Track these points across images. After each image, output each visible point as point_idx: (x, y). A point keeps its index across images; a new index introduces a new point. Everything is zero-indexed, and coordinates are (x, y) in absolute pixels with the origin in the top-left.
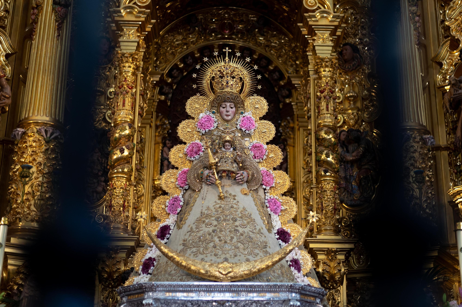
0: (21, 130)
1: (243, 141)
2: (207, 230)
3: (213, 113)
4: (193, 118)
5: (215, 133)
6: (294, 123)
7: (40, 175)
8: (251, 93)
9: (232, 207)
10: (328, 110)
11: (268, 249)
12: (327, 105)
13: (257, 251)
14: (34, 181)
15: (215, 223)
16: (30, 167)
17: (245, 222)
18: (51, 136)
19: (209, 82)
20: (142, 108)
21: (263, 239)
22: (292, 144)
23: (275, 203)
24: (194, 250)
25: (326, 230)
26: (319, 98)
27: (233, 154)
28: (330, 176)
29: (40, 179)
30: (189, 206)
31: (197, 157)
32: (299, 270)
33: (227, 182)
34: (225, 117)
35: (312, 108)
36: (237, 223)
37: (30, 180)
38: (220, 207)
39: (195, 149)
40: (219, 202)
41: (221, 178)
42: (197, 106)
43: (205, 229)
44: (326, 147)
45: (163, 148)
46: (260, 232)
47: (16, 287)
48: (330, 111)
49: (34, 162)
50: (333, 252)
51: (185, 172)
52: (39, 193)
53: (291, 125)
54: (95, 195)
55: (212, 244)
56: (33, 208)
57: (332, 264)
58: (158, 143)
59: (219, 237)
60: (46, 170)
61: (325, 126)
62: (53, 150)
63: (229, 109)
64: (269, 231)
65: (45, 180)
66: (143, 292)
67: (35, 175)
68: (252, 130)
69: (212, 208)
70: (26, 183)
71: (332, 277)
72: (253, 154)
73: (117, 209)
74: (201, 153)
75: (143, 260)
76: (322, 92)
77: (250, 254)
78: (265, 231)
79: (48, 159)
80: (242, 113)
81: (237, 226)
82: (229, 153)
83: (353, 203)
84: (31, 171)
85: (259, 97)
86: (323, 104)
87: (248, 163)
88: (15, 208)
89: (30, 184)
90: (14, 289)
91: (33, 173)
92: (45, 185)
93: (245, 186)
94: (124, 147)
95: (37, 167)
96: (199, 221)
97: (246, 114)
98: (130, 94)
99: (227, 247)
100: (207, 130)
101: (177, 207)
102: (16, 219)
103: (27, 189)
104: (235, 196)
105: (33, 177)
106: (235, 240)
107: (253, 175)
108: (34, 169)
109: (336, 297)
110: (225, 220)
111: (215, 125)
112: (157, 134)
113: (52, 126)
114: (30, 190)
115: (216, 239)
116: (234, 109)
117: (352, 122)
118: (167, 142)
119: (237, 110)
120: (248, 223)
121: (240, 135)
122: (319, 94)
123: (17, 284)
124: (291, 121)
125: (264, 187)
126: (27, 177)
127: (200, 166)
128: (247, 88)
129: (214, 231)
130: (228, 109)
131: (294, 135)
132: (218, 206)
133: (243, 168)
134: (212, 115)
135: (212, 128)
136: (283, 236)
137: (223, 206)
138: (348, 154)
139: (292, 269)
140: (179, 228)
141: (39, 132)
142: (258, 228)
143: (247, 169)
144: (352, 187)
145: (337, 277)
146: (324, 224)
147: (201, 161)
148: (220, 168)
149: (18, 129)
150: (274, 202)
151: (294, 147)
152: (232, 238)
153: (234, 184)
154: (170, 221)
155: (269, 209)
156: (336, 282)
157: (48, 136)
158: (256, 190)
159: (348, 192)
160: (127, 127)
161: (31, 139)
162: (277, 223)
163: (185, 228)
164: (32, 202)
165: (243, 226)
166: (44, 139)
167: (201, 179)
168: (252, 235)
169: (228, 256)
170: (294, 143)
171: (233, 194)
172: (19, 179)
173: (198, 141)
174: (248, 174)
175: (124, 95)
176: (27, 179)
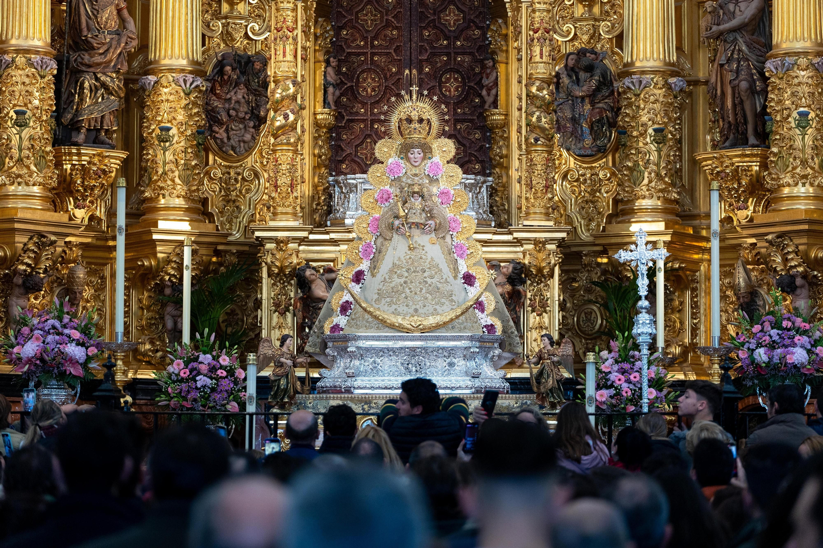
0: (152, 78)
1: (431, 187)
2: (399, 280)
3: (402, 158)
4: (382, 163)
5: (404, 180)
6: (507, 28)
7: (183, 138)
8: (439, 136)
9: (421, 258)
10: (541, 58)
11: (454, 297)
12: (541, 51)
13: (443, 300)
14: (176, 146)
15: (406, 274)
16: (168, 129)
17: (433, 272)
18: (190, 86)
19: (397, 124)
20: (304, 48)
21: (449, 288)
22: (505, 60)
23: (461, 248)
24: (388, 300)
25: (535, 213)
26: (532, 40)
27: (422, 204)
28: (542, 145)
29: (182, 144)
30: (382, 255)
31: (387, 204)
32: (483, 311)
33: (416, 232)
34: (413, 163)
35: (524, 47)
36: (426, 274)
37: (171, 145)
38: (410, 258)
39: (385, 196)
40: (409, 252)
41: (410, 228)
42: (386, 150)
43: (397, 280)
44: (537, 107)
45: (326, 68)
46: (447, 282)
47: (167, 278)
48: (544, 59)
49: (174, 122)
50: (540, 242)
51: (376, 219)
52: (183, 162)
53: (504, 32)
54: (242, 144)
55: (403, 295)
56: (177, 180)
57: (542, 256)
58: (319, 62)
59: (410, 289)
60: (189, 132)
61: (537, 79)
62: (195, 104)
63: (416, 154)
64: (455, 277)
65: (189, 144)
66: (347, 341)
67: (176, 138)
68: (440, 175)
69: (402, 258)
70: (165, 150)
71: (540, 270)
72: (440, 201)
73: (284, 189)
74: (391, 201)
75: (341, 302)
76: (536, 32)
77: (437, 304)
78: (451, 279)
79: (190, 116)
80: (430, 158)
81: (425, 278)
82: (417, 203)
83: (582, 152)
84: (171, 133)
85: (446, 140)
86: (537, 50)
87: (435, 211)
88: (157, 181)
89: (172, 150)
90: (165, 280)
91: (174, 135)
92: (189, 150)
93: (433, 235)
94: (288, 111)
95: (179, 129)
96: (392, 271)
97: (434, 159)
98: (291, 39)
99: (417, 298)
100: (396, 176)
101: (370, 254)
102: (159, 194)
103: (169, 156)
104: (423, 246)
105: (174, 141)
106: (424, 291)
107: (440, 224)
108: (174, 131)
109: (544, 293)
110: (414, 272)
111: (404, 171)
112: (317, 48)
113: (191, 72)
114: (171, 157)
115: (407, 290)
116: (422, 155)
117: (585, 38)
118: (332, 59)
119: (425, 155)
120: (436, 273)
121: (427, 181)
122: (531, 33)
123: (169, 274)
124: (503, 26)
125: (451, 233)
126: (167, 141)
127: (391, 215)
128: (434, 131)
129: (405, 282)
130: (417, 155)
131: (507, 46)
132: (408, 257)
133: (432, 217)
134: (401, 161)
135: (401, 175)
136: (469, 279)
137: (412, 257)
138: (576, 87)
139: (477, 311)
140: (373, 275)
141: (176, 82)
142: (444, 277)
143: (435, 217)
144: (582, 131)
145: (545, 271)
146: (533, 206)
147: (391, 209)
148: (411, 220)
149: (150, 77)
150: (460, 247)
151: (507, 63)
152: (421, 289)
153: (422, 233)
154: (364, 266)
155: (455, 255)
156: (543, 276)
157: (188, 86)
158: (444, 238)
159: (576, 137)
160: (291, 86)
161: (166, 90)
162: (463, 268)
163: (379, 277)
164: (177, 173)
165: (432, 277)
166: (184, 91)
167: (391, 227)
168: (439, 285)
169: (418, 307)
170: (507, 58)
171: (422, 244)
172: (157, 142)
173: (387, 187)
174: (436, 223)
175: (284, 42)
176: (167, 144)
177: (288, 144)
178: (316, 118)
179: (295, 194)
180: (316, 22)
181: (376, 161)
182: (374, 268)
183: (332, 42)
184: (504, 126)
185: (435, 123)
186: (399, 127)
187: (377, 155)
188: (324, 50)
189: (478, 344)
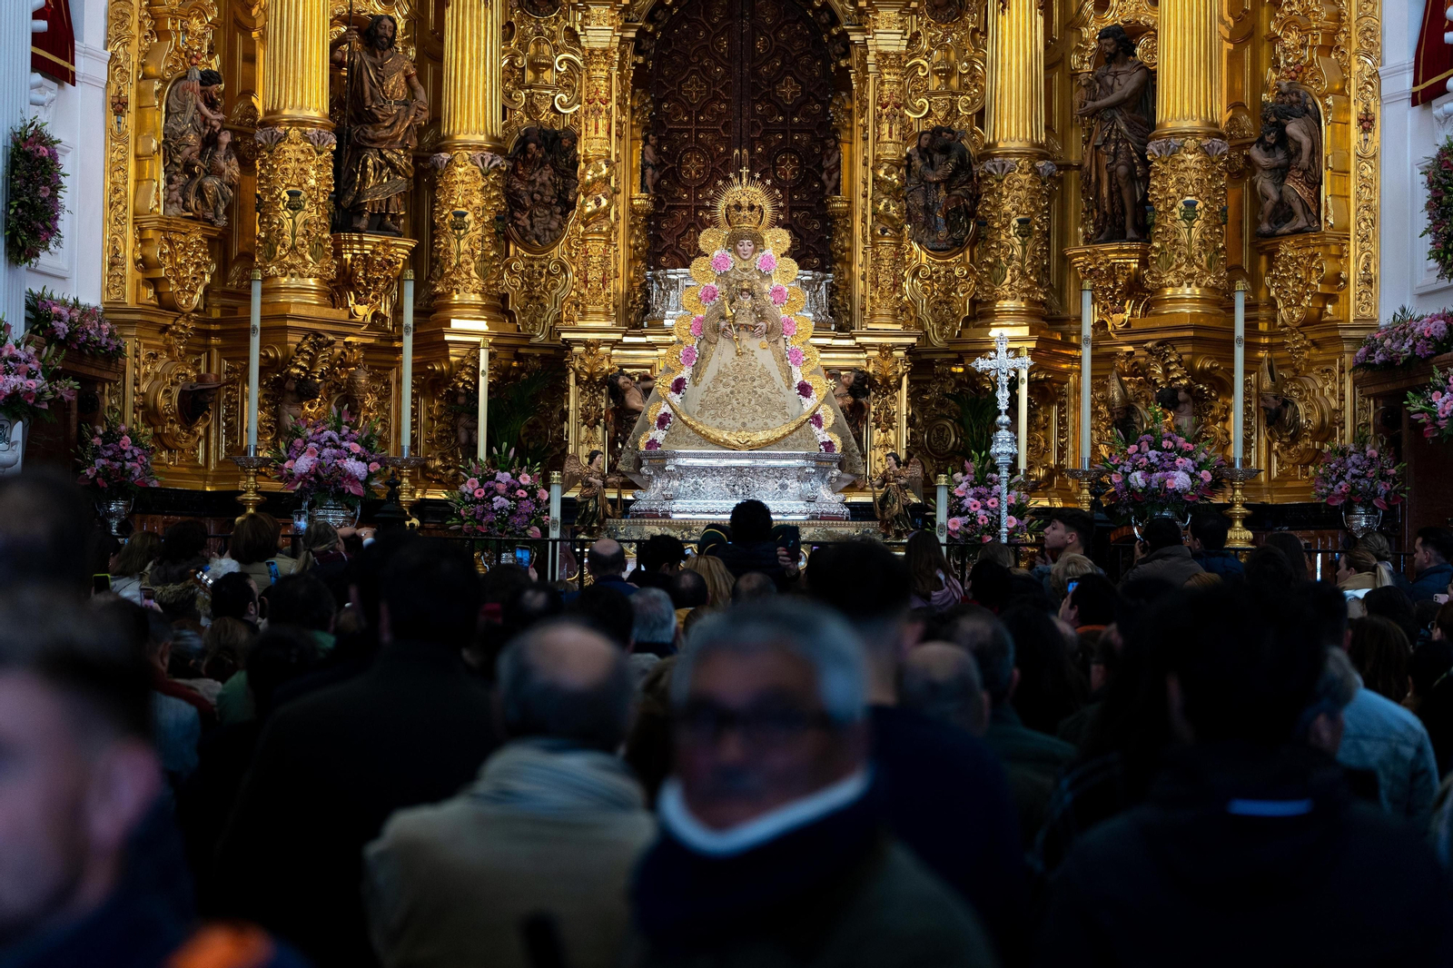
0: (445, 156)
1: (762, 284)
2: (724, 390)
3: (729, 251)
4: (707, 255)
5: (732, 275)
6: (852, 102)
7: (479, 225)
8: (772, 225)
9: (750, 365)
10: (891, 137)
11: (787, 410)
12: (890, 129)
13: (775, 413)
14: (471, 234)
15: (733, 383)
16: (464, 215)
17: (764, 381)
18: (490, 164)
19: (724, 211)
20: (619, 123)
21: (781, 399)
22: (849, 140)
23: (796, 353)
24: (712, 412)
25: (881, 315)
26: (880, 116)
27: (752, 303)
28: (890, 237)
29: (479, 232)
30: (705, 360)
31: (712, 303)
32: (820, 426)
33: (745, 335)
34: (743, 256)
35: (871, 125)
36: (755, 384)
37: (466, 233)
39: (709, 294)
40: (736, 358)
41: (738, 330)
42: (711, 241)
43: (722, 390)
44: (885, 194)
45: (643, 146)
46: (779, 392)
47: (461, 385)
48: (894, 139)
49: (469, 206)
50: (887, 349)
51: (700, 320)
52: (479, 252)
53: (848, 107)
54: (547, 233)
55: (730, 407)
56: (473, 273)
57: (888, 364)
58: (636, 139)
59: (737, 400)
60: (487, 219)
61: (885, 161)
62: (493, 186)
63: (746, 245)
64: (789, 387)
65: (486, 232)
66: (665, 459)
67: (472, 225)
68: (773, 271)
69: (729, 365)
70: (459, 238)
71: (886, 380)
72: (773, 300)
73: (595, 285)
74: (717, 299)
75: (658, 415)
76: (884, 106)
77: (767, 417)
78: (784, 389)
79: (489, 200)
80: (761, 251)
81: (755, 387)
82: (747, 302)
83: (936, 246)
84: (466, 219)
85: (781, 230)
86: (886, 127)
87: (766, 312)
88: (450, 274)
89: (467, 239)
90: (458, 387)
91: (469, 222)
92: (487, 239)
93: (764, 339)
94: (600, 196)
95: (475, 214)
96: (717, 380)
97: (766, 252)
98: (604, 113)
99: (745, 410)
100: (723, 271)
101: (692, 359)
102: (452, 289)
103: (464, 245)
104: (753, 351)
105: (470, 229)
106: (753, 402)
107: (772, 326)
108: (470, 217)
109: (891, 406)
110: (742, 380)
111: (732, 265)
112: (634, 123)
113: (489, 150)
114: (467, 246)
115: (734, 402)
116: (752, 246)
117: (941, 114)
118: (651, 136)
119: (756, 247)
120: (767, 382)
121: (758, 277)
122: (879, 108)
123: (463, 381)
124: (847, 100)
125: (785, 336)
126: (461, 228)
127: (716, 315)
128: (766, 220)
129: (732, 392)
130: (747, 247)
131: (852, 123)
133: (763, 319)
134: (728, 254)
135: (728, 269)
136: (805, 390)
137: (740, 363)
138: (930, 172)
139: (813, 426)
140: (696, 384)
141: (473, 160)
142: (777, 387)
143: (766, 318)
144: (936, 221)
145: (892, 381)
146: (879, 307)
147: (716, 309)
148: (738, 322)
149: (442, 155)
150: (794, 353)
151: (851, 143)
152: (750, 400)
153: (752, 337)
154: (686, 373)
155: (789, 362)
156: (890, 387)
157: (486, 165)
158: (776, 342)
159: (929, 228)
160: (604, 166)
161: (460, 170)
162: (798, 376)
163: (702, 386)
164: (472, 265)
165: (762, 387)
166: (481, 171)
167: (716, 329)
168: (771, 396)
169: (746, 420)
170: (851, 137)
171: (751, 349)
172: (450, 230)
173: (713, 284)
174: (767, 325)
175: (596, 116)
176: (462, 232)
177: (600, 233)
178: (632, 204)
179: (607, 291)
180: (633, 93)
181: (700, 253)
182: (696, 375)
183: (651, 117)
184: (847, 215)
185: (768, 210)
186: (727, 216)
187: (701, 246)
188: (642, 125)
189: (814, 464)
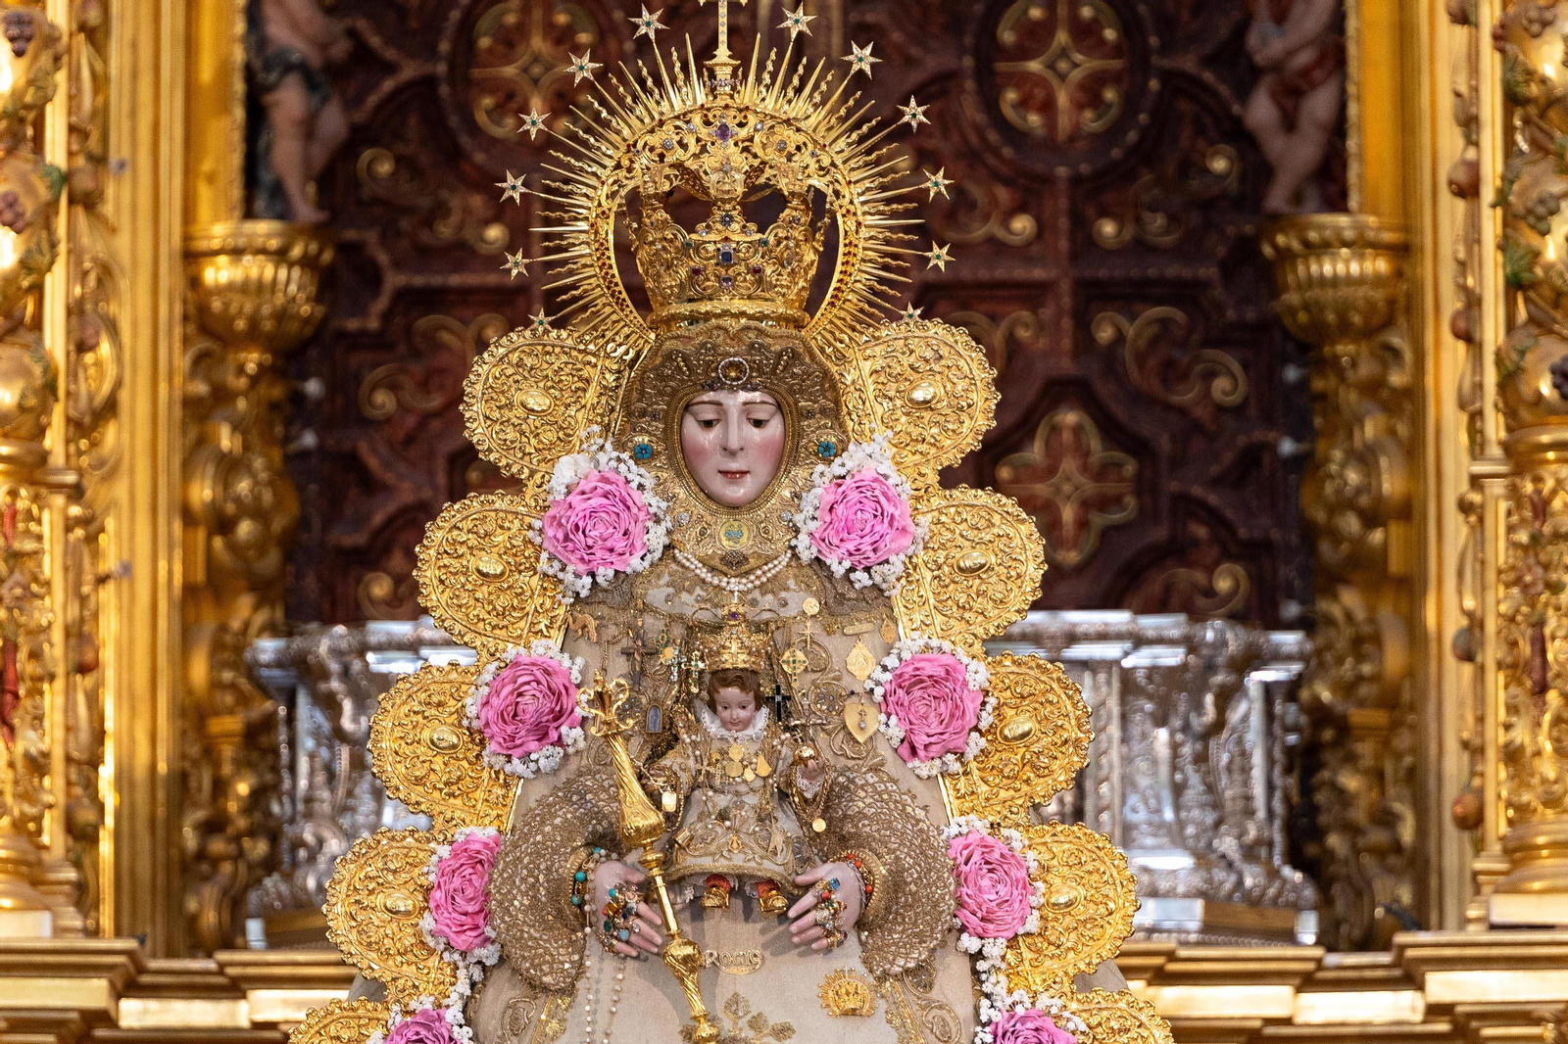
1: (833, 644)
3: (642, 456)
4: (515, 484)
5: (657, 594)
8: (882, 305)
19: (608, 228)
25: (1564, 845)
27: (772, 755)
31: (545, 757)
33: (733, 939)
34: (718, 485)
39: (533, 705)
41: (696, 910)
42: (537, 400)
51: (476, 860)
63: (739, 422)
68: (897, 564)
72: (896, 731)
74: (572, 734)
80: (827, 454)
85: (936, 329)
87: (862, 803)
93: (850, 957)
97: (853, 459)
100: (605, 574)
104: (784, 1030)
107: (896, 883)
111: (657, 538)
116: (775, 428)
119: (794, 434)
121: (812, 606)
125: (970, 943)
127: (568, 829)
128: (856, 273)
130: (739, 432)
134: (635, 473)
135: (635, 563)
143: (859, 841)
146: (1551, 803)
147: (571, 792)
153: (780, 946)
158: (921, 975)
167: (575, 915)
171: (775, 1019)
173: (547, 648)
174: (866, 879)
178: (194, 282)
179: (29, 742)
184: (1389, 322)
186: (624, 252)
187: (478, 432)
